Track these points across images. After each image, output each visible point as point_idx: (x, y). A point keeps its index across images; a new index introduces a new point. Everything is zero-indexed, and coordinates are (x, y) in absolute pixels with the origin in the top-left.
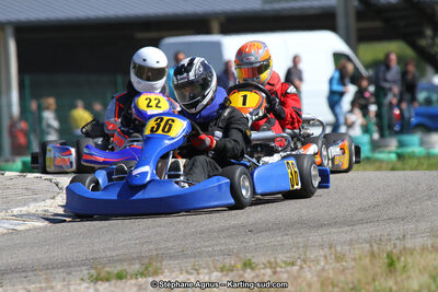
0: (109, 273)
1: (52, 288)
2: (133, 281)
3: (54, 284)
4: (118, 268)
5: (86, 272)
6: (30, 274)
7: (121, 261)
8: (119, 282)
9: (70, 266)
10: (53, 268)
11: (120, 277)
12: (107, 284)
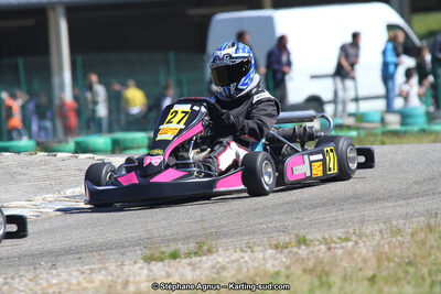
0: (162, 253)
1: (106, 269)
2: (187, 261)
3: (108, 265)
4: (172, 248)
5: (139, 252)
6: (84, 255)
7: (175, 240)
8: (173, 262)
9: (124, 247)
10: (108, 249)
11: (174, 256)
12: (160, 264)
